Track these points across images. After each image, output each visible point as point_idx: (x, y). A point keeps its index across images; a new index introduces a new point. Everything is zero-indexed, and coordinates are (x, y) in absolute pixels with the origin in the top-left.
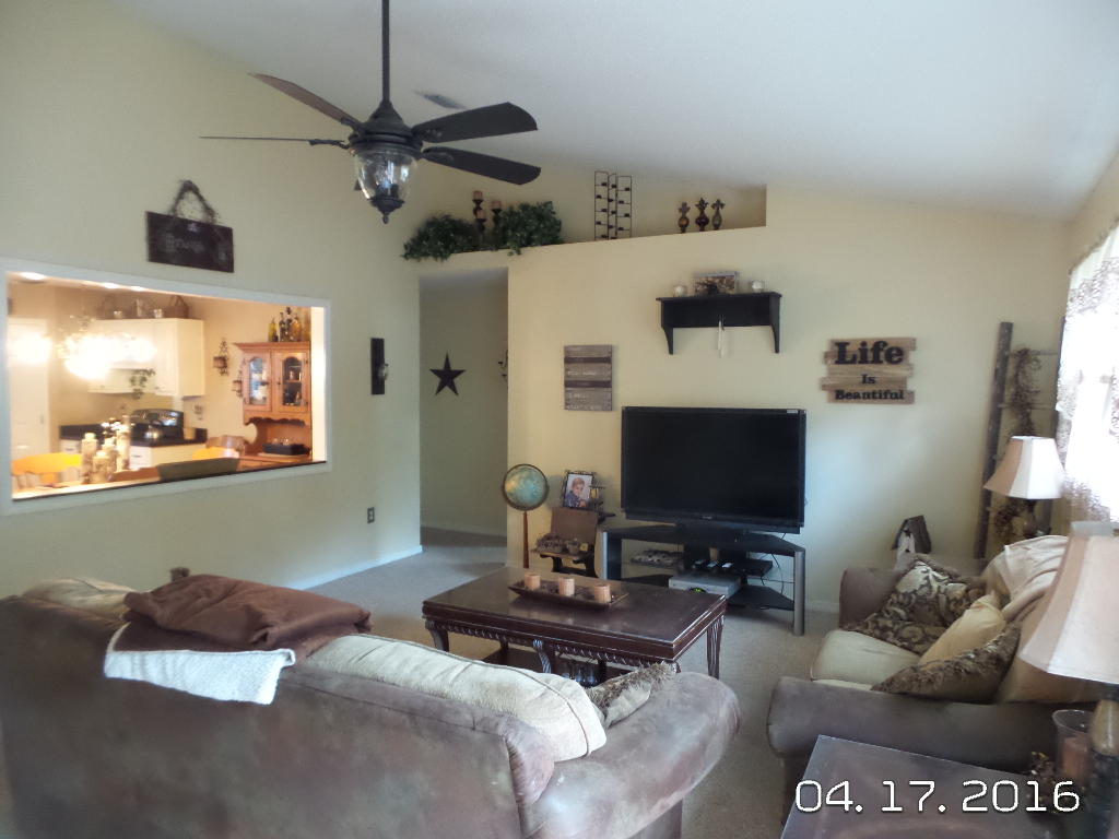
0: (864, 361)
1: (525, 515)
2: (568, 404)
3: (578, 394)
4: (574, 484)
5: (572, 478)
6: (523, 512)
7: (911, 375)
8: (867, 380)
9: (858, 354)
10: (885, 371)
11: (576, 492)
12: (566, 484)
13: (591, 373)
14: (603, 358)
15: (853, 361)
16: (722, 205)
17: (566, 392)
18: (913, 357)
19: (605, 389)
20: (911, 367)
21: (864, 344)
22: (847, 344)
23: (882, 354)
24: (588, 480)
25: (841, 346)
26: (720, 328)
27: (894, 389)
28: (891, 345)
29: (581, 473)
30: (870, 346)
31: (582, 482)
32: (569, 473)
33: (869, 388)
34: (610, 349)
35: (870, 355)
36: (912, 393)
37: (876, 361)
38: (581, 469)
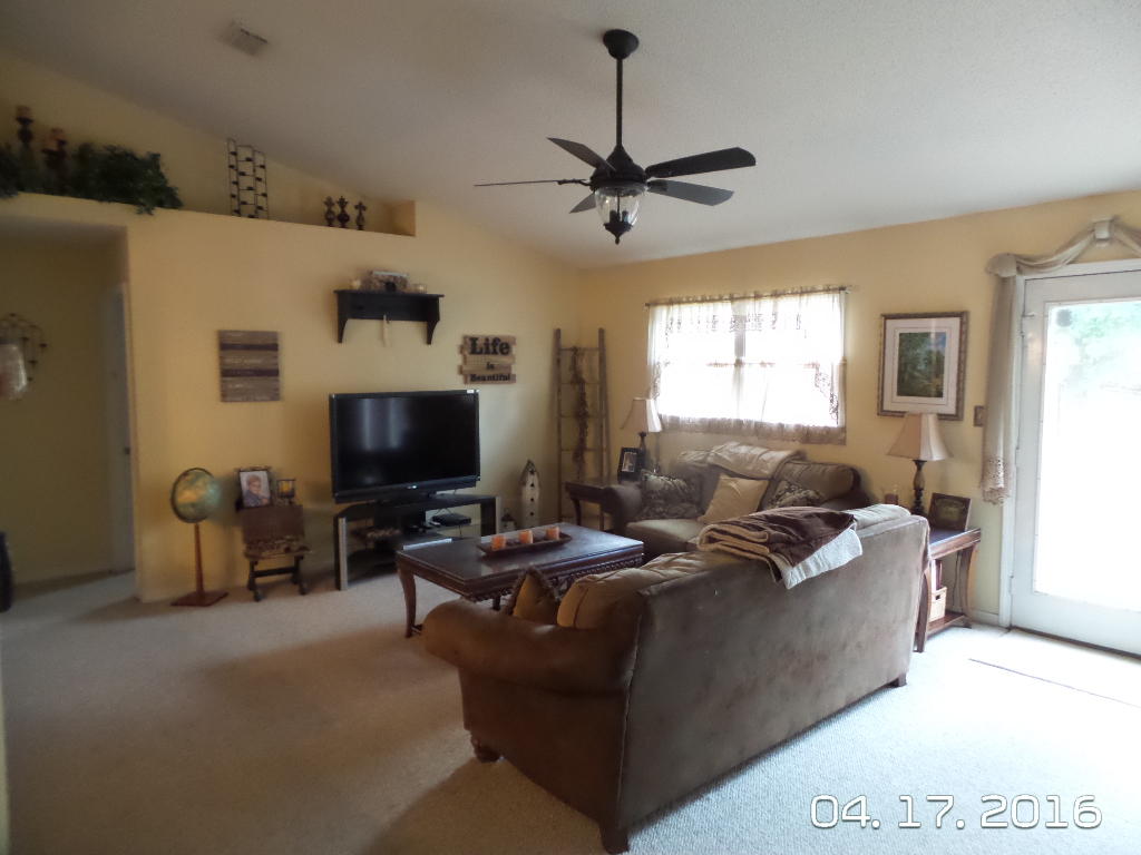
0: (487, 352)
1: (197, 528)
2: (226, 396)
3: (239, 384)
4: (249, 483)
5: (244, 477)
6: (191, 526)
7: (514, 362)
8: (490, 367)
9: (483, 346)
10: (498, 360)
11: (254, 490)
12: (239, 484)
13: (254, 360)
14: (268, 345)
15: (480, 353)
16: (364, 208)
17: (224, 382)
18: (514, 350)
19: (272, 378)
20: (513, 357)
21: (487, 339)
22: (477, 339)
23: (498, 348)
24: (262, 475)
25: (474, 340)
26: (385, 321)
27: (505, 372)
28: (503, 341)
29: (254, 469)
30: (491, 342)
31: (257, 479)
32: (240, 471)
33: (490, 373)
34: (274, 335)
35: (491, 348)
36: (515, 376)
37: (495, 353)
38: (252, 465)
